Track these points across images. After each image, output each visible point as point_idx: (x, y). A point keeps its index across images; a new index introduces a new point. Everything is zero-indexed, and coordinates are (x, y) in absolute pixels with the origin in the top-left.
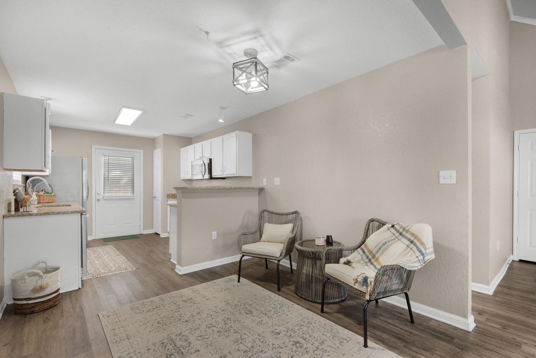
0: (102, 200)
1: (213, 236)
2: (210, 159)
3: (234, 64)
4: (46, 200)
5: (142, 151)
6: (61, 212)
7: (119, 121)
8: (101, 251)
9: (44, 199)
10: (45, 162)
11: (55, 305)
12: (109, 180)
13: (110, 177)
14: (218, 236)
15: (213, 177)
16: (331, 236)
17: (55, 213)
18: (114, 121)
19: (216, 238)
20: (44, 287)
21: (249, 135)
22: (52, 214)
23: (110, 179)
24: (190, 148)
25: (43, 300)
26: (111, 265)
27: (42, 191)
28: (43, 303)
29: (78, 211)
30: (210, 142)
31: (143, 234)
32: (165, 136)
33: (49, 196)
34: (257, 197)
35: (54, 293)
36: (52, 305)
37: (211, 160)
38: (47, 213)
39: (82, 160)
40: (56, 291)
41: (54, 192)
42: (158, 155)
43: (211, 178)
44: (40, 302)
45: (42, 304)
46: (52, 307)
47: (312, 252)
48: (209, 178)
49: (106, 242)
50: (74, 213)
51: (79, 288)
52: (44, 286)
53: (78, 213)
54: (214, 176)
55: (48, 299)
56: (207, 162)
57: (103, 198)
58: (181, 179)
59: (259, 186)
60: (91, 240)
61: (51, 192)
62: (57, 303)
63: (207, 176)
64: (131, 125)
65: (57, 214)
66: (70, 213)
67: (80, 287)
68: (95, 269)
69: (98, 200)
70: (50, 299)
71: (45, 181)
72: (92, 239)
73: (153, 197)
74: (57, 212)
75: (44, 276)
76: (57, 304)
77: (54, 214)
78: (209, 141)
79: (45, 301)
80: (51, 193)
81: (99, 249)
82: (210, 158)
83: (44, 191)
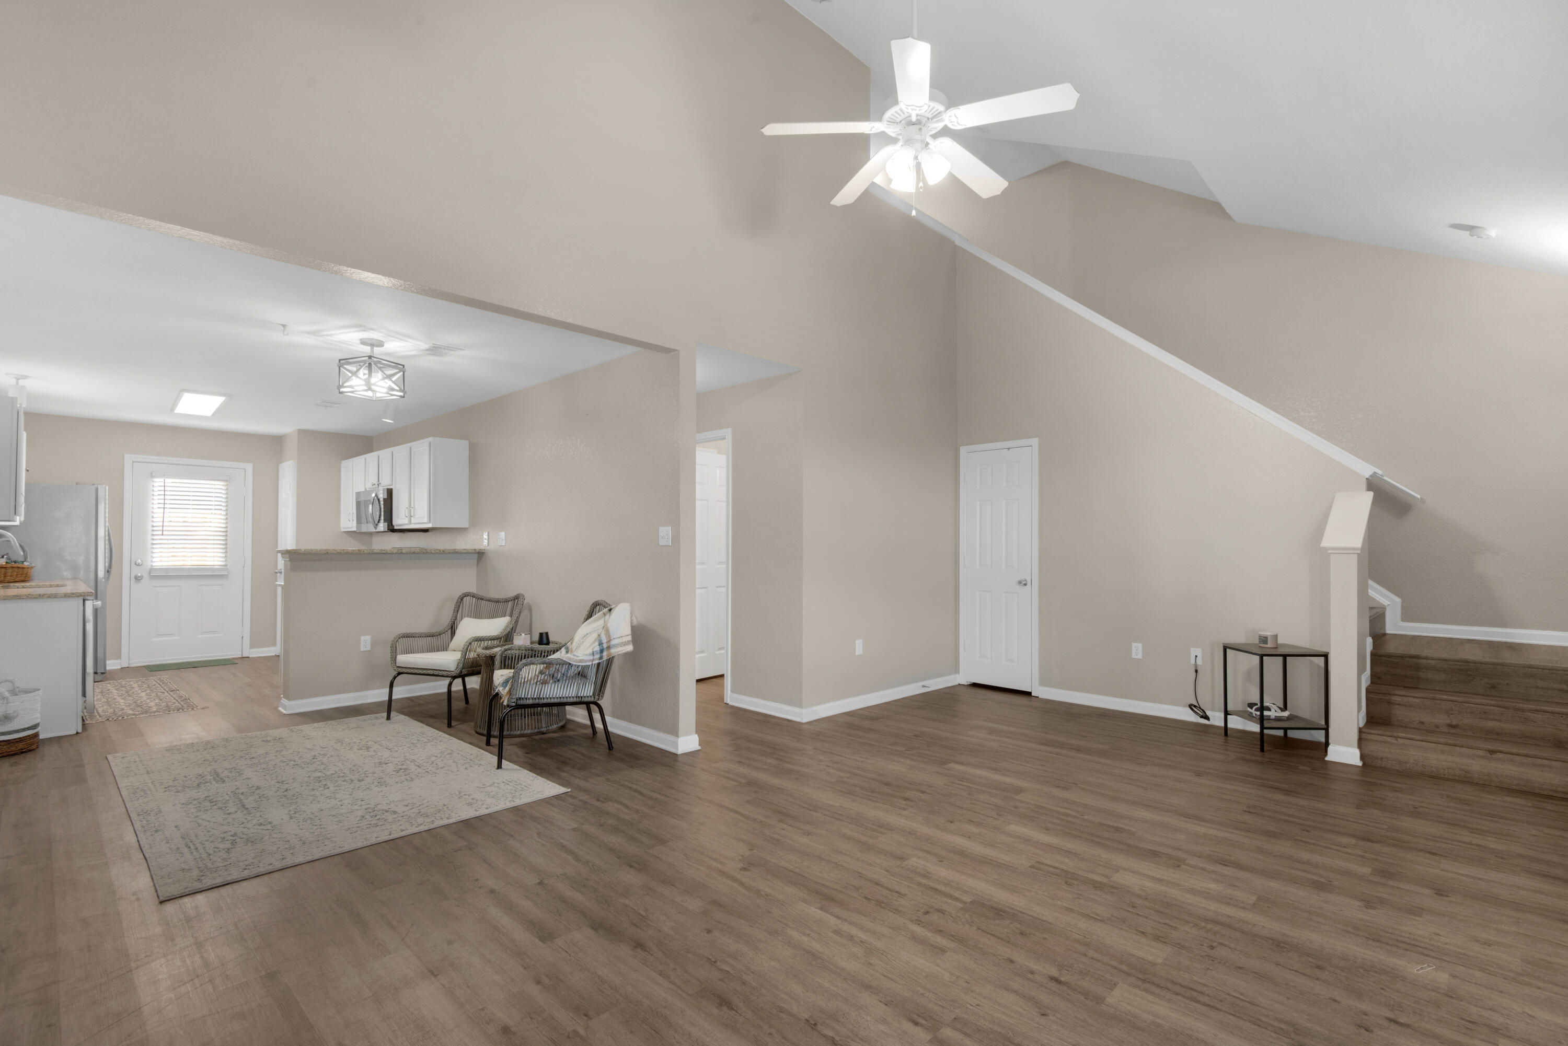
0: (146, 576)
1: (362, 644)
2: (388, 489)
3: (340, 360)
4: (11, 576)
5: (249, 467)
6: (44, 594)
7: (179, 409)
8: (135, 685)
9: (5, 573)
10: (15, 505)
11: (30, 751)
12: (164, 533)
13: (168, 531)
14: (374, 644)
15: (396, 528)
16: (547, 634)
17: (33, 595)
18: (172, 410)
19: (369, 648)
20: (11, 715)
21: (462, 446)
22: (27, 599)
23: (166, 531)
24: (357, 463)
25: (7, 739)
26: (152, 704)
27: (3, 557)
28: (9, 744)
29: (77, 593)
30: (391, 454)
31: (251, 656)
32: (302, 432)
33: (19, 568)
34: (475, 570)
35: (29, 729)
36: (25, 749)
37: (390, 492)
38: (17, 596)
39: (97, 489)
40: (32, 727)
41: (29, 559)
42: (288, 474)
43: (392, 529)
44: (4, 741)
45: (6, 745)
46: (25, 752)
47: (491, 656)
48: (386, 530)
49: (152, 672)
50: (69, 597)
51: (77, 733)
52: (9, 714)
53: (78, 596)
54: (397, 525)
55: (18, 738)
56: (382, 496)
57: (150, 573)
58: (343, 530)
59: (477, 547)
60: (117, 669)
61: (23, 560)
62: (33, 747)
63: (382, 526)
64: (213, 415)
65: (36, 598)
66: (62, 597)
67: (80, 731)
68: (114, 711)
69: (138, 579)
70: (20, 738)
71: (13, 539)
72: (119, 667)
73: (276, 573)
74: (36, 595)
75: (11, 698)
76: (34, 750)
77: (31, 598)
78: (375, 454)
79: (12, 740)
80: (23, 562)
81: (132, 683)
82: (388, 487)
83: (5, 557)
